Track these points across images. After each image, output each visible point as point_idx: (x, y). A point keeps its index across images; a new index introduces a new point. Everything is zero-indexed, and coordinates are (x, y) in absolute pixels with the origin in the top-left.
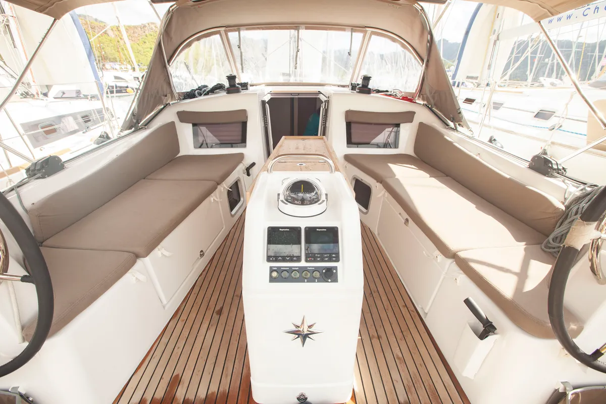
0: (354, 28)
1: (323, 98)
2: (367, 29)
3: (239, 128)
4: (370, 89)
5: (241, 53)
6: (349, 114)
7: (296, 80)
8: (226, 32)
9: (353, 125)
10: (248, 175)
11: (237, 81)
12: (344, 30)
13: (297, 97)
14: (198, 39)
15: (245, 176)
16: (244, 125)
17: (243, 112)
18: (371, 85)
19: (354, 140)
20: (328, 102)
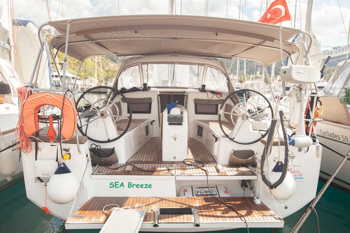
0: (199, 64)
1: (186, 94)
2: (205, 65)
3: (148, 105)
4: (205, 90)
5: (148, 73)
6: (196, 100)
7: (172, 85)
8: (141, 65)
9: (198, 105)
10: (152, 124)
11: (147, 86)
12: (195, 65)
13: (173, 94)
14: (129, 67)
15: (151, 125)
16: (150, 104)
17: (150, 99)
18: (206, 88)
19: (198, 111)
20: (187, 96)
